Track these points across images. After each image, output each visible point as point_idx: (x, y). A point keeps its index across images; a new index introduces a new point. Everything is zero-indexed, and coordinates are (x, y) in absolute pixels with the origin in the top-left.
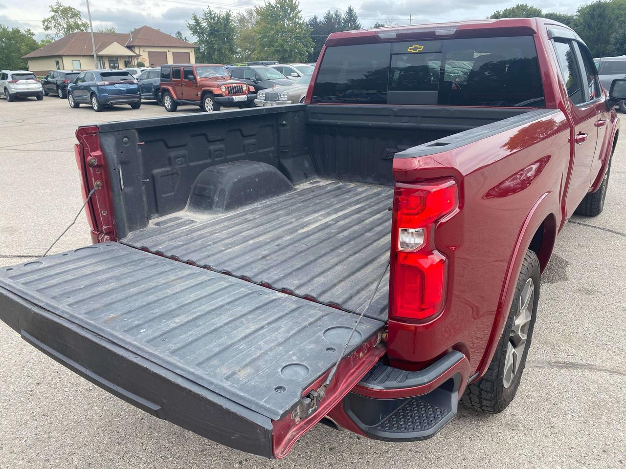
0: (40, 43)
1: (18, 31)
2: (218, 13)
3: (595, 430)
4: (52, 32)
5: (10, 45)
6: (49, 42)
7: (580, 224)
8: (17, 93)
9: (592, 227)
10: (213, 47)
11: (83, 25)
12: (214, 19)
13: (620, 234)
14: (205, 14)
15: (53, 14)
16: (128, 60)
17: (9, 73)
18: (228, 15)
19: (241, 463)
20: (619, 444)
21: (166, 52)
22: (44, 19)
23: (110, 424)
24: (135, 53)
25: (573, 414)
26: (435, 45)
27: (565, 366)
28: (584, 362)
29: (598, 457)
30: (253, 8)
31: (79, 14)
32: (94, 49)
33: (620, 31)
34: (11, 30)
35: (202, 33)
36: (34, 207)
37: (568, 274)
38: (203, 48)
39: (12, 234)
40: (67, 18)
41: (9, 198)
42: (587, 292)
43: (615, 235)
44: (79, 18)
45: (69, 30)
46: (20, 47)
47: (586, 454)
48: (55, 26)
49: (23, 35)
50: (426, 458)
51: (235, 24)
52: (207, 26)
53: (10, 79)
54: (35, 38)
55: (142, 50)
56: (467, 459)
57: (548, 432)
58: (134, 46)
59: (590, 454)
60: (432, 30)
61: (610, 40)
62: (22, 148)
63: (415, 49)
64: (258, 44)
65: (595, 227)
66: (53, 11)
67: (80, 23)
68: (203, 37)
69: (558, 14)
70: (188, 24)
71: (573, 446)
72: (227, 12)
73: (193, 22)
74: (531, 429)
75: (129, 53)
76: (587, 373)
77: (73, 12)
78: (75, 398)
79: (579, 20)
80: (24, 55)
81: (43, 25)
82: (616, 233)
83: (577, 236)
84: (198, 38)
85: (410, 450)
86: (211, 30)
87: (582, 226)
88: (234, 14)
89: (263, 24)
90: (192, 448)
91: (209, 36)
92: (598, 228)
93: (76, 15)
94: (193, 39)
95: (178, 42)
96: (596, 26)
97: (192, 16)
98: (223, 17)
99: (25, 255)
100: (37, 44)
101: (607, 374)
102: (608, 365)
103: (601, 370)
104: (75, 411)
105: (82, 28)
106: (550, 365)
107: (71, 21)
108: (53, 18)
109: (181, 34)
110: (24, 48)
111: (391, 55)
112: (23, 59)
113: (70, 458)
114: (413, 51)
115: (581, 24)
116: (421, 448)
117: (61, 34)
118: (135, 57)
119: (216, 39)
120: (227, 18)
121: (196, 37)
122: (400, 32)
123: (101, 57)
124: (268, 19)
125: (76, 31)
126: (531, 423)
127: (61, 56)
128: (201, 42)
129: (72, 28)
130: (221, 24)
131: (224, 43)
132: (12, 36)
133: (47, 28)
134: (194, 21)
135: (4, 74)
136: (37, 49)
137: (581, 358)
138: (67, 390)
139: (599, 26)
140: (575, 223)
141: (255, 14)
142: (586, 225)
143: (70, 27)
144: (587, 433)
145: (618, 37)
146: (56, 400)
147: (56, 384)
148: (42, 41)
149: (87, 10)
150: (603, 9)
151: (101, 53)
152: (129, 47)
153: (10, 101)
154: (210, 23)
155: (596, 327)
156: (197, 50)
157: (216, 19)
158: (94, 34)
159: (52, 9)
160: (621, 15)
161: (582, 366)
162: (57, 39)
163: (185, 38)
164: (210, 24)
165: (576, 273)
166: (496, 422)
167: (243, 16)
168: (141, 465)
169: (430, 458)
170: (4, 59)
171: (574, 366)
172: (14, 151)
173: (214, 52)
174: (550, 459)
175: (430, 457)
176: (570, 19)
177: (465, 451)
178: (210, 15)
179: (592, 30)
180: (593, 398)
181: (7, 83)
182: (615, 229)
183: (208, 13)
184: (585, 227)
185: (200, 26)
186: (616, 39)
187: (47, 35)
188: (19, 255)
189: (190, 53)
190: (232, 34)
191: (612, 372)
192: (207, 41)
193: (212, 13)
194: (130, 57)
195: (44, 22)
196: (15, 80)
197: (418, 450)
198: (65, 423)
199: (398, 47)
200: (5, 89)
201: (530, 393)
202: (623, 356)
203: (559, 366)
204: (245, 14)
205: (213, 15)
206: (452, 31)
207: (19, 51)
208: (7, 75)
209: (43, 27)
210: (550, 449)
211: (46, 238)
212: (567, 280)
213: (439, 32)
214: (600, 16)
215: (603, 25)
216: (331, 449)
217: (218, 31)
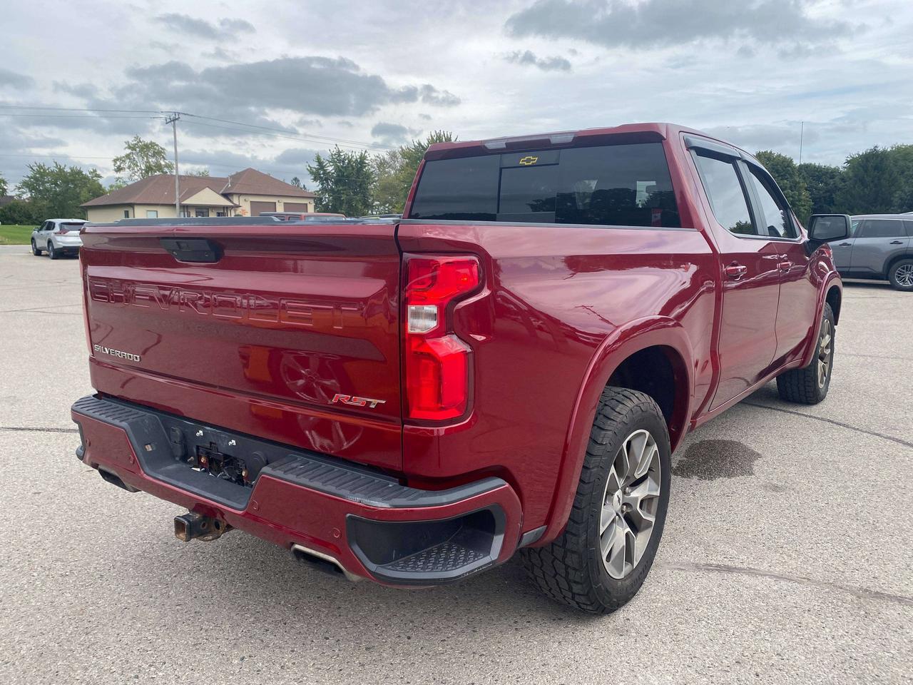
0: (107, 189)
1: (80, 172)
2: (350, 154)
3: (734, 639)
4: (124, 174)
5: (68, 190)
6: (120, 187)
7: (791, 413)
8: (65, 248)
9: (806, 416)
10: (340, 197)
11: (168, 166)
12: (343, 162)
13: (844, 425)
14: (332, 155)
15: (128, 151)
16: (222, 211)
17: (58, 221)
18: (363, 158)
19: (242, 659)
20: (761, 655)
21: (275, 203)
22: (115, 158)
23: (81, 613)
24: (232, 202)
25: (709, 621)
26: (550, 156)
27: (717, 570)
28: (745, 566)
29: (728, 669)
30: (398, 150)
31: (164, 153)
32: (177, 196)
33: (907, 189)
34: (69, 171)
35: (326, 180)
36: (51, 376)
37: (755, 468)
38: (327, 198)
39: (12, 404)
40: (147, 157)
41: (21, 365)
42: (776, 488)
43: (835, 426)
44: (163, 157)
45: (147, 172)
46: (80, 193)
47: (712, 664)
48: (129, 167)
49: (86, 177)
50: (492, 661)
51: (371, 167)
52: (333, 171)
53: (57, 229)
54: (101, 181)
55: (242, 198)
56: (548, 664)
57: (668, 639)
58: (232, 194)
59: (717, 665)
60: (547, 138)
61: (892, 201)
62: (55, 310)
63: (528, 161)
64: (402, 196)
65: (810, 417)
66: (129, 147)
67: (163, 163)
68: (328, 185)
69: (817, 164)
70: (309, 166)
71: (697, 655)
72: (362, 153)
73: (315, 165)
74: (646, 636)
75: (224, 202)
76: (745, 577)
77: (155, 149)
78: (44, 583)
79: (847, 173)
80: (83, 203)
81: (114, 165)
82: (837, 424)
83: (782, 426)
84: (321, 186)
85: (474, 653)
86: (338, 175)
87: (792, 415)
88: (371, 156)
89: (410, 170)
90: (183, 641)
91: (336, 183)
92: (815, 417)
93: (159, 153)
94: (314, 186)
95: (294, 190)
96: (872, 182)
97: (315, 158)
98: (356, 160)
99: (23, 427)
100: (103, 190)
101: (772, 581)
102: (778, 570)
103: (766, 575)
104: (40, 597)
105: (166, 170)
106: (697, 567)
107: (152, 160)
108: (128, 156)
109: (299, 181)
110: (84, 193)
111: (501, 169)
112: (82, 207)
113: (18, 647)
114: (526, 164)
115: (850, 179)
116: (489, 651)
117: (136, 177)
118: (232, 207)
119: (345, 187)
120: (362, 161)
121: (318, 183)
122: (511, 141)
123: (185, 208)
124: (416, 163)
125: (158, 173)
126: (648, 629)
127: (132, 205)
128: (324, 190)
129: (152, 169)
130: (353, 169)
131: (355, 193)
132: (71, 178)
133: (119, 169)
134: (317, 163)
135: (50, 222)
136: (103, 194)
137: (742, 560)
138: (35, 574)
139: (876, 182)
140: (784, 411)
141: (399, 156)
142: (798, 414)
143: (149, 168)
144: (721, 642)
145: (903, 196)
146: (17, 585)
147: (22, 567)
148: (111, 186)
149: (174, 151)
150: (879, 159)
151: (186, 202)
152: (226, 196)
153: (53, 259)
154: (338, 166)
155: (774, 528)
156: (318, 201)
157: (347, 161)
158: (180, 177)
159: (129, 145)
160: (908, 168)
161: (740, 570)
162: (130, 183)
163: (304, 186)
164: (338, 169)
165: (768, 466)
166: (601, 627)
167: (384, 159)
168: (109, 657)
169: (498, 663)
170: (56, 208)
171: (729, 569)
172: (42, 314)
173: (341, 204)
174: (661, 668)
175: (498, 661)
176: (835, 172)
177: (547, 656)
178: (337, 158)
179: (867, 188)
180: (744, 605)
181: (53, 234)
182: (840, 419)
183: (335, 154)
184: (797, 416)
185: (325, 171)
186: (901, 199)
187: (118, 179)
188: (15, 427)
189: (309, 205)
190: (367, 181)
191: (779, 578)
192: (332, 190)
193: (342, 154)
194: (226, 208)
195: (115, 161)
196: (63, 231)
197: (484, 653)
198: (22, 610)
199: (508, 160)
200: (50, 242)
201: (658, 597)
202: (800, 560)
203: (708, 570)
204: (387, 157)
205: (343, 157)
206: (570, 138)
207: (78, 197)
208: (54, 224)
209: (113, 168)
210: (664, 658)
211: (57, 409)
212: (752, 474)
213: (554, 140)
214: (876, 168)
215: (882, 180)
216: (367, 649)
217: (348, 177)
